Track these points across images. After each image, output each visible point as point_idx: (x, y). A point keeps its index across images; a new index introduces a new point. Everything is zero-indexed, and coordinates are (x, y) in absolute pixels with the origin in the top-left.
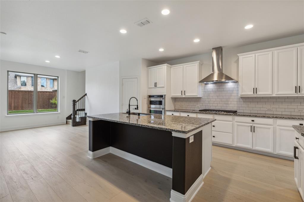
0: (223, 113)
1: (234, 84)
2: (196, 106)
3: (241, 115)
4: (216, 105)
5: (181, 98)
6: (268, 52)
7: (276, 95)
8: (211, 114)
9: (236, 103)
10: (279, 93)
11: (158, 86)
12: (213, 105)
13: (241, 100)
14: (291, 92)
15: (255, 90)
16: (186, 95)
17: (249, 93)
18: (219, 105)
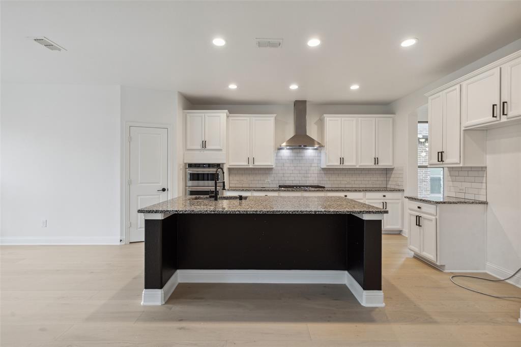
0: (311, 189)
1: (314, 151)
2: (265, 180)
3: (334, 190)
4: (293, 179)
5: (247, 169)
6: (353, 118)
7: (360, 166)
8: (300, 191)
9: (316, 175)
10: (362, 164)
11: (208, 147)
12: (290, 179)
13: (322, 172)
14: (370, 164)
15: (342, 160)
16: (256, 164)
17: (336, 163)
18: (296, 178)
